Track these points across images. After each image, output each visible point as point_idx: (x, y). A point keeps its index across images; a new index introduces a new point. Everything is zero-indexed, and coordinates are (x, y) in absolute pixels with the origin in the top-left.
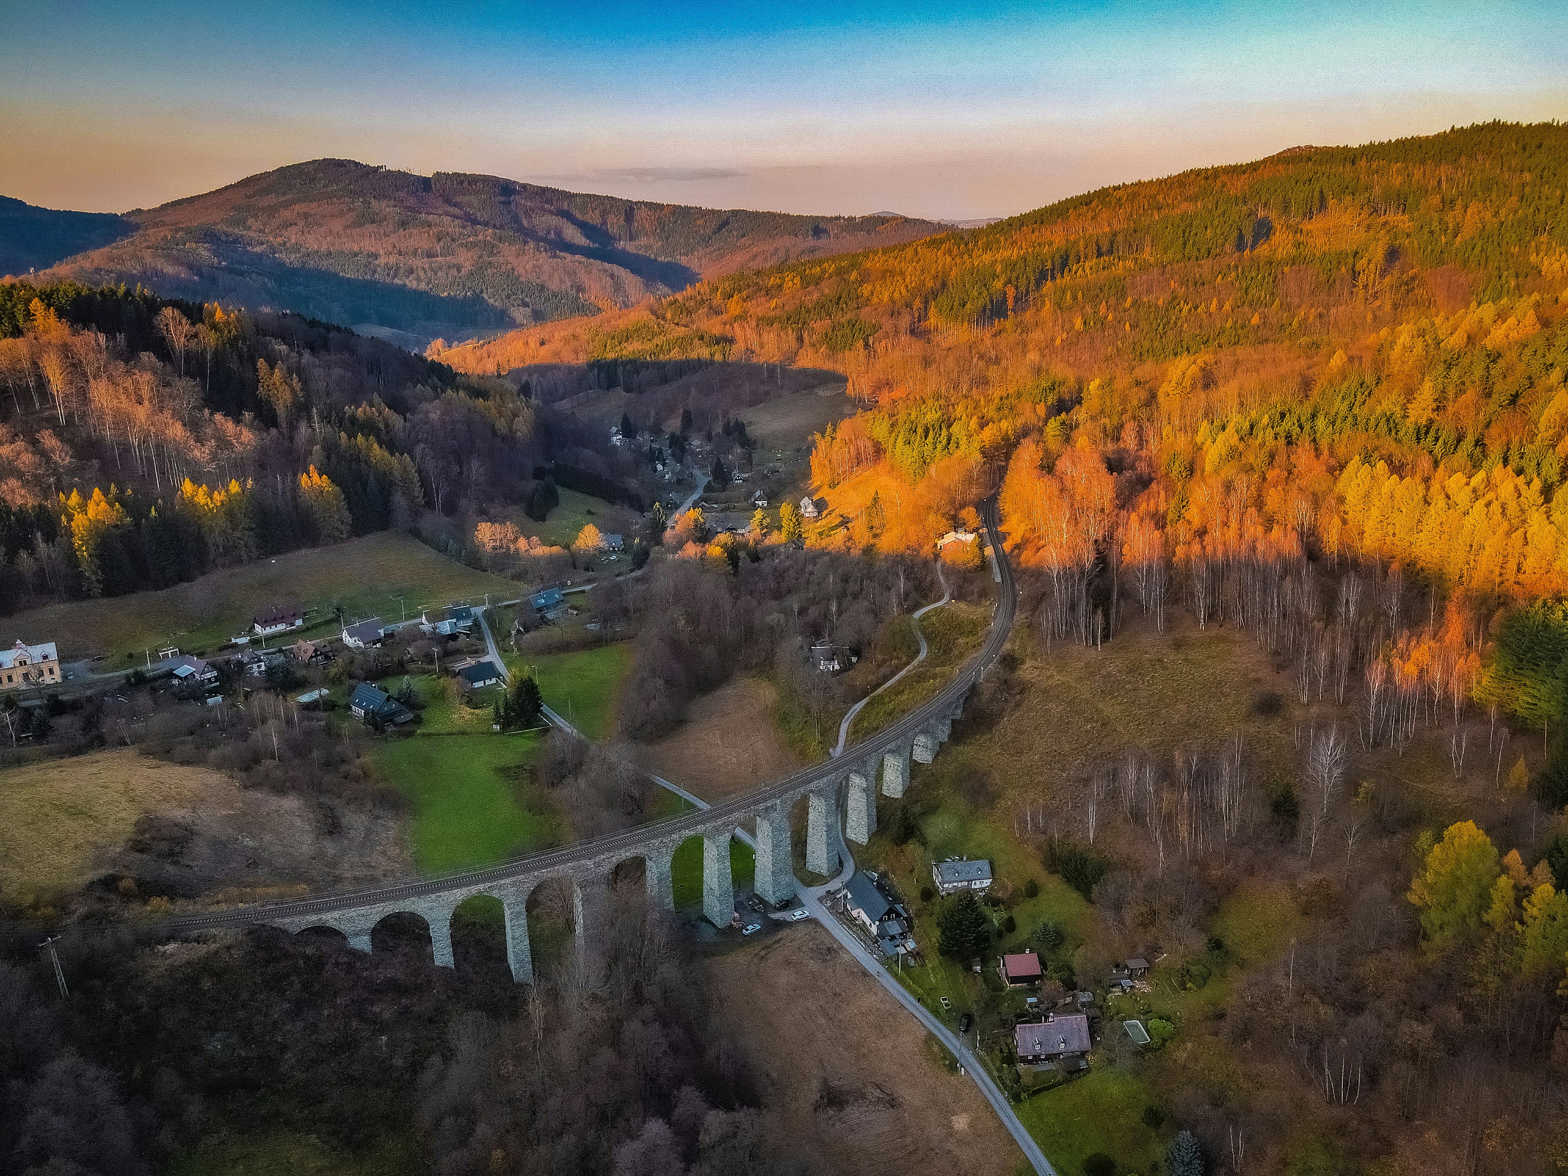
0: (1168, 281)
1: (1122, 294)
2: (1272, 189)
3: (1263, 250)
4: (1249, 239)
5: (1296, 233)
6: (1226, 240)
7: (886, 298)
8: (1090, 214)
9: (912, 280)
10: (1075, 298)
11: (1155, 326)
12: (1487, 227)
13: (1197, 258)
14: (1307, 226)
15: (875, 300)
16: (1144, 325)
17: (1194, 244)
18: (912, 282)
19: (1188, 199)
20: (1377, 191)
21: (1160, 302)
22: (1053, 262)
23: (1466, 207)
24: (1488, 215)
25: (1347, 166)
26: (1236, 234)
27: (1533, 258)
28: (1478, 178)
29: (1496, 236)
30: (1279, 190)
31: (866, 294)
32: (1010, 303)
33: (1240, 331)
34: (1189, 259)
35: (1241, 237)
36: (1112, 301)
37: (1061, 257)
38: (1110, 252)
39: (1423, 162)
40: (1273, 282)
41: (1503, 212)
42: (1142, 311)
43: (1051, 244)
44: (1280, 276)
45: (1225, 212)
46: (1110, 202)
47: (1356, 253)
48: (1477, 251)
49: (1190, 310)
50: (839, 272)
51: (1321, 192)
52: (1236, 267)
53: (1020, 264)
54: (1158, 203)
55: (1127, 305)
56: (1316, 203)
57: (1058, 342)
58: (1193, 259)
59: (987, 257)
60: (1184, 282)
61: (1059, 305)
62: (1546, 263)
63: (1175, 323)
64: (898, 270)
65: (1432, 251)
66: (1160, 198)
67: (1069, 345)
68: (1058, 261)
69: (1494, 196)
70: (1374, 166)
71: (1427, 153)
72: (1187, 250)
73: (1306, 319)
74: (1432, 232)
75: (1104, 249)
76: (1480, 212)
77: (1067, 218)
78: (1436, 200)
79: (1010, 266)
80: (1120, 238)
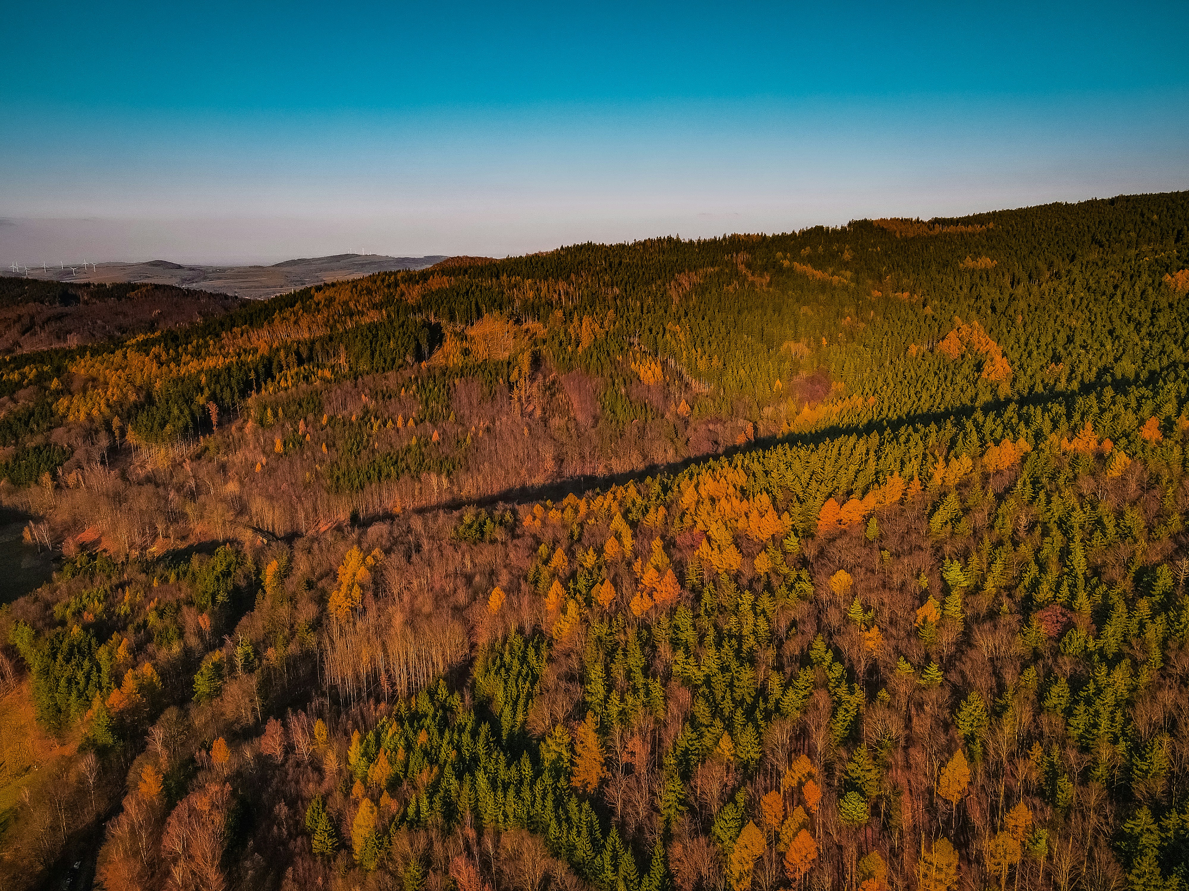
0: (359, 394)
1: (319, 410)
2: (440, 301)
3: (438, 358)
4: (425, 348)
5: (462, 340)
6: (407, 351)
7: (82, 417)
8: (293, 318)
9: (114, 394)
10: (275, 415)
11: (349, 446)
12: (598, 336)
13: (383, 368)
14: (471, 332)
15: (71, 418)
16: (339, 443)
17: (381, 354)
18: (113, 395)
19: (375, 306)
20: (518, 303)
21: (354, 418)
22: (256, 372)
23: (581, 320)
24: (597, 327)
25: (494, 280)
26: (413, 345)
27: (633, 365)
28: (585, 293)
29: (605, 345)
30: (445, 302)
31: (62, 410)
32: (214, 419)
33: (423, 449)
34: (377, 371)
35: (418, 347)
36: (310, 417)
37: (264, 366)
38: (310, 359)
39: (546, 279)
40: (448, 394)
41: (606, 324)
42: (338, 428)
43: (256, 350)
44: (452, 389)
45: (404, 322)
46: (310, 306)
47: (509, 363)
48: (595, 358)
49: (380, 426)
50: (41, 379)
51: (477, 304)
52: (416, 379)
53: (225, 375)
54: (350, 309)
55: (324, 420)
56: (474, 314)
57: (258, 468)
58: (380, 370)
59: (193, 366)
60: (374, 395)
61: (261, 423)
62: (642, 371)
63: (368, 440)
64: (102, 379)
65: (564, 359)
66: (352, 305)
67: (269, 471)
68: (261, 370)
69: (598, 310)
70: (513, 281)
71: (547, 271)
72: (375, 360)
73: (476, 434)
74: (561, 344)
75: (304, 356)
76: (591, 324)
77: (273, 320)
78: (559, 314)
79: (215, 375)
80: (318, 346)
